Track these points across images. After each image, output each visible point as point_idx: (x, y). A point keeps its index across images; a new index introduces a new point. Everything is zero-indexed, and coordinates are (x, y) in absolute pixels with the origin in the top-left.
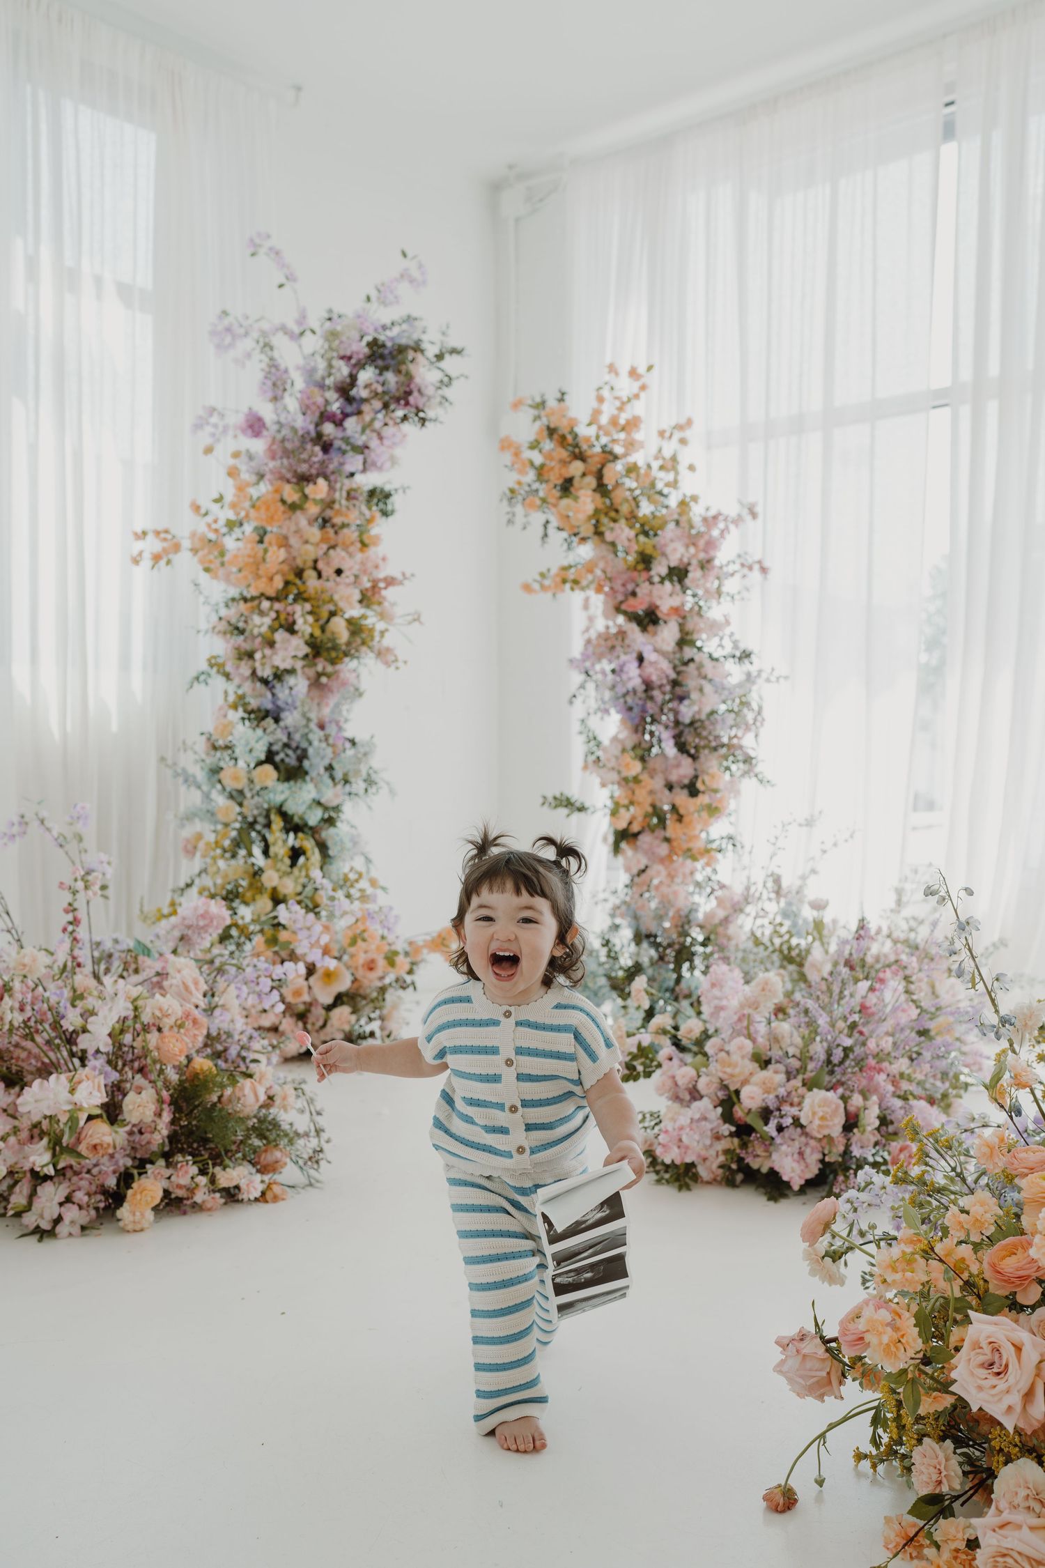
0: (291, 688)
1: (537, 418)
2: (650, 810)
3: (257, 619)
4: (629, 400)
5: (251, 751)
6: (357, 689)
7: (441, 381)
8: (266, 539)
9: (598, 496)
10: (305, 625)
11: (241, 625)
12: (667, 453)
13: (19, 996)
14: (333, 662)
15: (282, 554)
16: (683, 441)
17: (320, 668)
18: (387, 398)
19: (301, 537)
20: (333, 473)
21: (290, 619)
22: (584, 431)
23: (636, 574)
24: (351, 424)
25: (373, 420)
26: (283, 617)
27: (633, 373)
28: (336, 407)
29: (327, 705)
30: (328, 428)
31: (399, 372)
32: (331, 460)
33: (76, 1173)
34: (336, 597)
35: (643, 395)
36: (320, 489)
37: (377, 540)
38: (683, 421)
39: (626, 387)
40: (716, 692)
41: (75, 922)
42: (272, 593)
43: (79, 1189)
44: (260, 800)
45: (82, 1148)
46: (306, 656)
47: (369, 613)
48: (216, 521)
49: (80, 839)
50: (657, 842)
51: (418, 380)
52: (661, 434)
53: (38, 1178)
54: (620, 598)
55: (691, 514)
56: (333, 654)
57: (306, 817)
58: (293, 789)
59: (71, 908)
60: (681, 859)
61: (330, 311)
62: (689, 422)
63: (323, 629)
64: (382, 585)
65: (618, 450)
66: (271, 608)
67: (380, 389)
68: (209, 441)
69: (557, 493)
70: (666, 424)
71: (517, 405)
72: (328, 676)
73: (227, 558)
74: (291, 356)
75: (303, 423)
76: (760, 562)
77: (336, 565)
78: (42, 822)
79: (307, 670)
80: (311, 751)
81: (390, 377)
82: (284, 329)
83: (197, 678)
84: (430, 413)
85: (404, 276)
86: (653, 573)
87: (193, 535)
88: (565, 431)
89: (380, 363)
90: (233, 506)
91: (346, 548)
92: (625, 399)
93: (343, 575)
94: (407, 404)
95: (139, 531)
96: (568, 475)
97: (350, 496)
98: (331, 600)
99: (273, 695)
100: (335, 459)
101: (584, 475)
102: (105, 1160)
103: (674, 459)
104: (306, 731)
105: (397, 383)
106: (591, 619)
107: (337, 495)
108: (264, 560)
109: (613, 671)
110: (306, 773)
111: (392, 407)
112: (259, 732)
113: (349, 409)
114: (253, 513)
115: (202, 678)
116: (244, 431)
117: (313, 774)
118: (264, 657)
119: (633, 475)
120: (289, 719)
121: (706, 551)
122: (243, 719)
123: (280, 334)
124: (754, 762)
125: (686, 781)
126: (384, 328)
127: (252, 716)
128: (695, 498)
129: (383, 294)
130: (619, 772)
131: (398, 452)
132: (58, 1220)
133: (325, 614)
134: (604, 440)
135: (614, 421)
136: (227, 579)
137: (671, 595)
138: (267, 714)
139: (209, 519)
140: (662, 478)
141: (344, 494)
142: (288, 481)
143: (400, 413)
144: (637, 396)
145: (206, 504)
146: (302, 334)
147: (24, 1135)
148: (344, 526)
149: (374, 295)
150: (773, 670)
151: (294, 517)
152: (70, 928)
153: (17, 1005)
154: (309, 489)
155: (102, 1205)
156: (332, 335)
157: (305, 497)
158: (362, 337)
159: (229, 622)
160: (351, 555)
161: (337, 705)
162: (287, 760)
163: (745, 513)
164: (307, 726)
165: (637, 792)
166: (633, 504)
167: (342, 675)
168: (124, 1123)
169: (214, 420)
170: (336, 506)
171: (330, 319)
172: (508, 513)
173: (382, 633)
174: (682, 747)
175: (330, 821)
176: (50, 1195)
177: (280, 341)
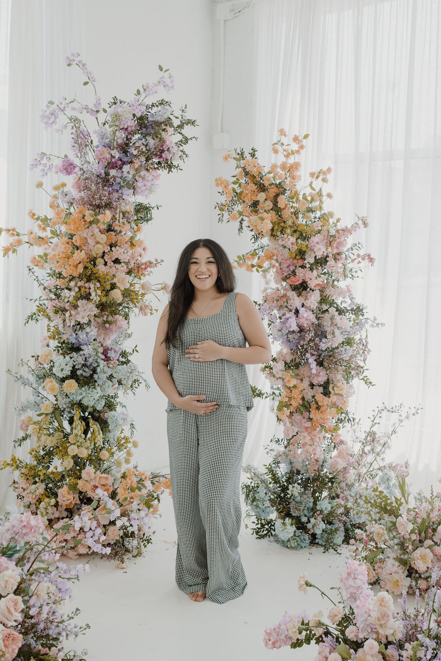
0: (87, 333)
1: (238, 165)
2: (301, 402)
4: (293, 153)
5: (62, 370)
7: (181, 141)
8: (74, 238)
9: (273, 213)
10: (96, 295)
12: (316, 187)
14: (114, 313)
16: (325, 180)
17: (105, 318)
19: (95, 239)
21: (87, 290)
22: (267, 174)
23: (295, 261)
24: (126, 168)
26: (83, 290)
27: (296, 138)
28: (117, 154)
29: (109, 339)
31: (157, 137)
35: (301, 151)
36: (107, 216)
37: (142, 242)
38: (325, 169)
40: (342, 333)
42: (76, 274)
44: (68, 400)
46: (97, 314)
50: (305, 420)
51: (167, 143)
52: (312, 175)
54: (286, 274)
55: (329, 226)
56: (113, 309)
57: (96, 405)
58: (88, 392)
60: (318, 429)
61: (115, 98)
63: (107, 295)
64: (143, 266)
65: (286, 186)
66: (76, 285)
67: (144, 148)
69: (249, 210)
70: (316, 170)
71: (226, 158)
72: (110, 323)
74: (91, 125)
75: (97, 168)
76: (369, 255)
77: (115, 257)
79: (97, 319)
80: (98, 370)
81: (149, 139)
82: (86, 108)
83: (31, 317)
84: (175, 163)
85: (162, 82)
86: (306, 262)
87: (30, 233)
88: (255, 173)
89: (144, 131)
90: (54, 224)
91: (122, 245)
92: (290, 151)
93: (120, 263)
94: (161, 157)
96: (256, 200)
97: (125, 214)
98: (112, 278)
99: (76, 334)
101: (266, 200)
103: (320, 192)
104: (96, 358)
105: (154, 145)
106: (267, 283)
107: (117, 216)
108: (72, 254)
109: (280, 318)
110: (96, 381)
111: (151, 159)
112: (67, 357)
113: (125, 159)
115: (34, 317)
116: (60, 171)
117: (100, 382)
118: (71, 315)
119: (294, 200)
120: (87, 350)
121: (337, 248)
122: (58, 347)
123: (85, 111)
124: (362, 370)
125: (322, 383)
126: (147, 107)
127: (64, 345)
128: (331, 215)
130: (283, 379)
131: (154, 184)
134: (279, 179)
137: (316, 278)
138: (73, 346)
141: (121, 215)
143: (156, 160)
144: (298, 152)
146: (98, 111)
148: (121, 233)
149: (142, 91)
150: (375, 319)
151: (90, 228)
156: (116, 114)
157: (97, 219)
158: (134, 116)
159: (50, 290)
160: (125, 250)
161: (115, 340)
162: (84, 374)
163: (360, 222)
164: (97, 355)
165: (293, 392)
166: (294, 217)
167: (118, 323)
169: (45, 161)
170: (117, 222)
171: (115, 103)
172: (219, 215)
173: (143, 295)
174: (320, 364)
175: (110, 406)
177: (84, 116)
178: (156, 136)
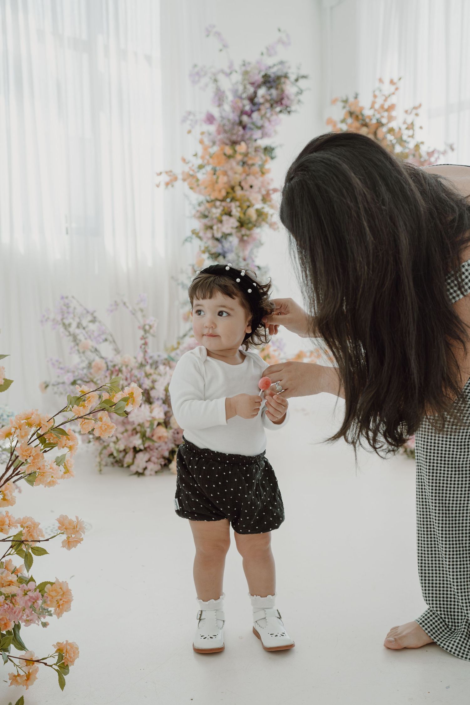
0: (231, 242)
1: (344, 107)
3: (214, 210)
4: (390, 96)
6: (260, 241)
7: (298, 92)
8: (217, 173)
10: (236, 212)
11: (206, 213)
12: (409, 121)
13: (125, 374)
14: (250, 229)
15: (225, 179)
16: (417, 115)
17: (243, 232)
18: (272, 102)
19: (234, 171)
20: (248, 139)
21: (229, 210)
22: (368, 112)
24: (255, 115)
25: (266, 113)
26: (226, 209)
27: (392, 82)
28: (248, 108)
29: (247, 250)
30: (245, 118)
32: (246, 134)
33: (151, 450)
34: (251, 198)
35: (396, 92)
36: (242, 148)
37: (269, 171)
38: (417, 104)
39: (387, 88)
41: (146, 344)
42: (220, 197)
43: (153, 456)
45: (155, 438)
46: (237, 228)
47: (265, 206)
48: (193, 166)
49: (142, 310)
51: (287, 92)
52: (406, 112)
53: (136, 451)
55: (420, 151)
56: (250, 225)
59: (143, 338)
61: (244, 61)
62: (420, 105)
63: (245, 214)
64: (271, 192)
65: (384, 121)
66: (221, 205)
67: (268, 98)
68: (189, 128)
70: (409, 106)
71: (335, 101)
72: (247, 236)
73: (200, 182)
74: (226, 84)
75: (233, 117)
77: (250, 182)
78: (125, 304)
79: (237, 234)
81: (274, 92)
82: (222, 71)
83: (186, 240)
84: (293, 108)
85: (280, 41)
87: (183, 173)
88: (358, 113)
89: (268, 85)
90: (203, 158)
91: (254, 175)
92: (387, 95)
93: (253, 187)
95: (159, 172)
97: (256, 150)
98: (248, 200)
99: (222, 246)
100: (248, 134)
102: (163, 444)
103: (412, 124)
104: (238, 262)
105: (277, 94)
107: (250, 150)
108: (217, 182)
111: (275, 105)
113: (254, 108)
114: (211, 161)
115: (189, 240)
116: (205, 122)
118: (218, 228)
119: (392, 133)
120: (230, 256)
122: (208, 258)
123: (221, 74)
126: (270, 67)
127: (214, 256)
128: (422, 143)
129: (270, 51)
131: (278, 128)
132: (145, 469)
133: (245, 205)
134: (378, 116)
135: (382, 107)
136: (200, 193)
138: (219, 255)
139: (190, 165)
140: (406, 134)
141: (253, 149)
142: (227, 144)
143: (278, 109)
144: (394, 93)
145: (190, 157)
146: (231, 73)
147: (130, 432)
148: (253, 165)
149: (265, 51)
151: (230, 162)
152: (143, 347)
153: (124, 378)
154: (238, 148)
155: (163, 463)
156: (246, 73)
157: (235, 151)
158: (259, 73)
159: (201, 213)
160: (257, 178)
161: (252, 250)
163: (448, 149)
164: (238, 260)
167: (253, 236)
168: (171, 428)
169: (191, 117)
170: (249, 155)
171: (244, 65)
173: (272, 216)
176: (142, 458)
177: (221, 77)
178: (277, 89)
